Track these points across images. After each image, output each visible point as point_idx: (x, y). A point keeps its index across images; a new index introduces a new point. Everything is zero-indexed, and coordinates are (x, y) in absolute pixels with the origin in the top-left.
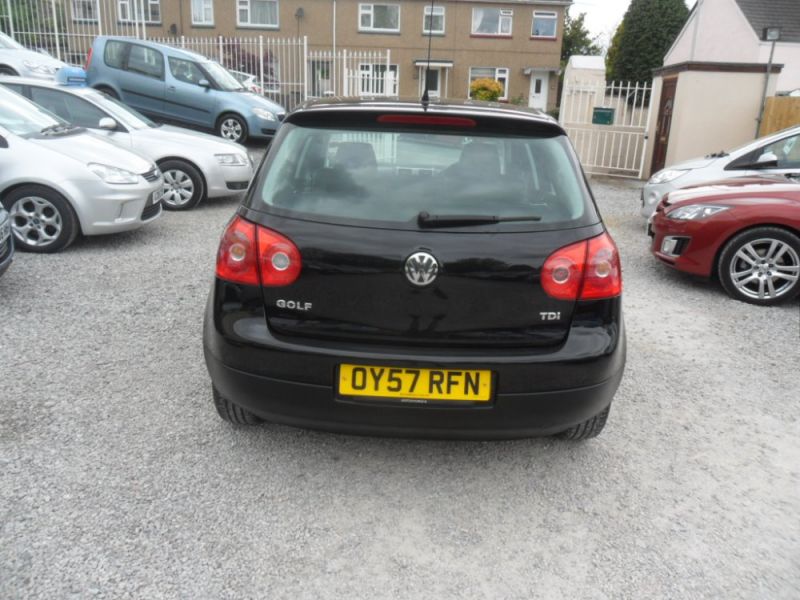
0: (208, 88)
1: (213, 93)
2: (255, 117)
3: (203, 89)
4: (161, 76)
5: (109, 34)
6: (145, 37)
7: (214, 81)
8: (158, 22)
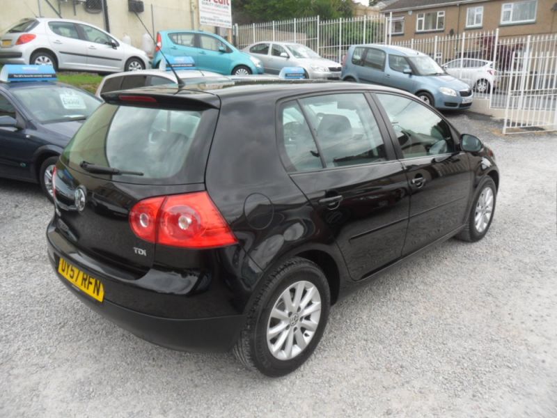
0: (411, 74)
1: (415, 78)
2: (440, 93)
3: (407, 76)
4: (382, 68)
5: (356, 44)
6: (390, 42)
7: (416, 69)
8: (442, 29)
